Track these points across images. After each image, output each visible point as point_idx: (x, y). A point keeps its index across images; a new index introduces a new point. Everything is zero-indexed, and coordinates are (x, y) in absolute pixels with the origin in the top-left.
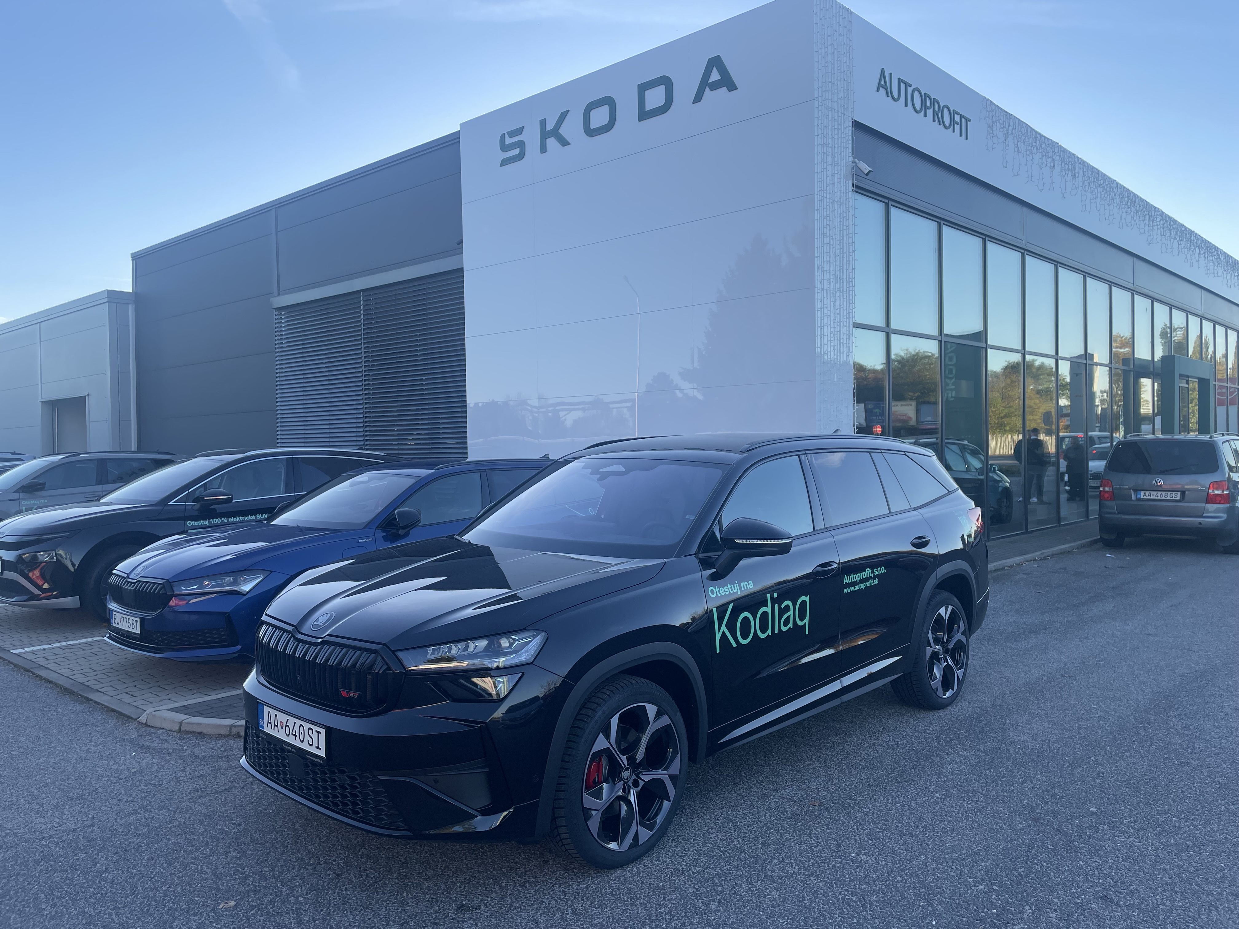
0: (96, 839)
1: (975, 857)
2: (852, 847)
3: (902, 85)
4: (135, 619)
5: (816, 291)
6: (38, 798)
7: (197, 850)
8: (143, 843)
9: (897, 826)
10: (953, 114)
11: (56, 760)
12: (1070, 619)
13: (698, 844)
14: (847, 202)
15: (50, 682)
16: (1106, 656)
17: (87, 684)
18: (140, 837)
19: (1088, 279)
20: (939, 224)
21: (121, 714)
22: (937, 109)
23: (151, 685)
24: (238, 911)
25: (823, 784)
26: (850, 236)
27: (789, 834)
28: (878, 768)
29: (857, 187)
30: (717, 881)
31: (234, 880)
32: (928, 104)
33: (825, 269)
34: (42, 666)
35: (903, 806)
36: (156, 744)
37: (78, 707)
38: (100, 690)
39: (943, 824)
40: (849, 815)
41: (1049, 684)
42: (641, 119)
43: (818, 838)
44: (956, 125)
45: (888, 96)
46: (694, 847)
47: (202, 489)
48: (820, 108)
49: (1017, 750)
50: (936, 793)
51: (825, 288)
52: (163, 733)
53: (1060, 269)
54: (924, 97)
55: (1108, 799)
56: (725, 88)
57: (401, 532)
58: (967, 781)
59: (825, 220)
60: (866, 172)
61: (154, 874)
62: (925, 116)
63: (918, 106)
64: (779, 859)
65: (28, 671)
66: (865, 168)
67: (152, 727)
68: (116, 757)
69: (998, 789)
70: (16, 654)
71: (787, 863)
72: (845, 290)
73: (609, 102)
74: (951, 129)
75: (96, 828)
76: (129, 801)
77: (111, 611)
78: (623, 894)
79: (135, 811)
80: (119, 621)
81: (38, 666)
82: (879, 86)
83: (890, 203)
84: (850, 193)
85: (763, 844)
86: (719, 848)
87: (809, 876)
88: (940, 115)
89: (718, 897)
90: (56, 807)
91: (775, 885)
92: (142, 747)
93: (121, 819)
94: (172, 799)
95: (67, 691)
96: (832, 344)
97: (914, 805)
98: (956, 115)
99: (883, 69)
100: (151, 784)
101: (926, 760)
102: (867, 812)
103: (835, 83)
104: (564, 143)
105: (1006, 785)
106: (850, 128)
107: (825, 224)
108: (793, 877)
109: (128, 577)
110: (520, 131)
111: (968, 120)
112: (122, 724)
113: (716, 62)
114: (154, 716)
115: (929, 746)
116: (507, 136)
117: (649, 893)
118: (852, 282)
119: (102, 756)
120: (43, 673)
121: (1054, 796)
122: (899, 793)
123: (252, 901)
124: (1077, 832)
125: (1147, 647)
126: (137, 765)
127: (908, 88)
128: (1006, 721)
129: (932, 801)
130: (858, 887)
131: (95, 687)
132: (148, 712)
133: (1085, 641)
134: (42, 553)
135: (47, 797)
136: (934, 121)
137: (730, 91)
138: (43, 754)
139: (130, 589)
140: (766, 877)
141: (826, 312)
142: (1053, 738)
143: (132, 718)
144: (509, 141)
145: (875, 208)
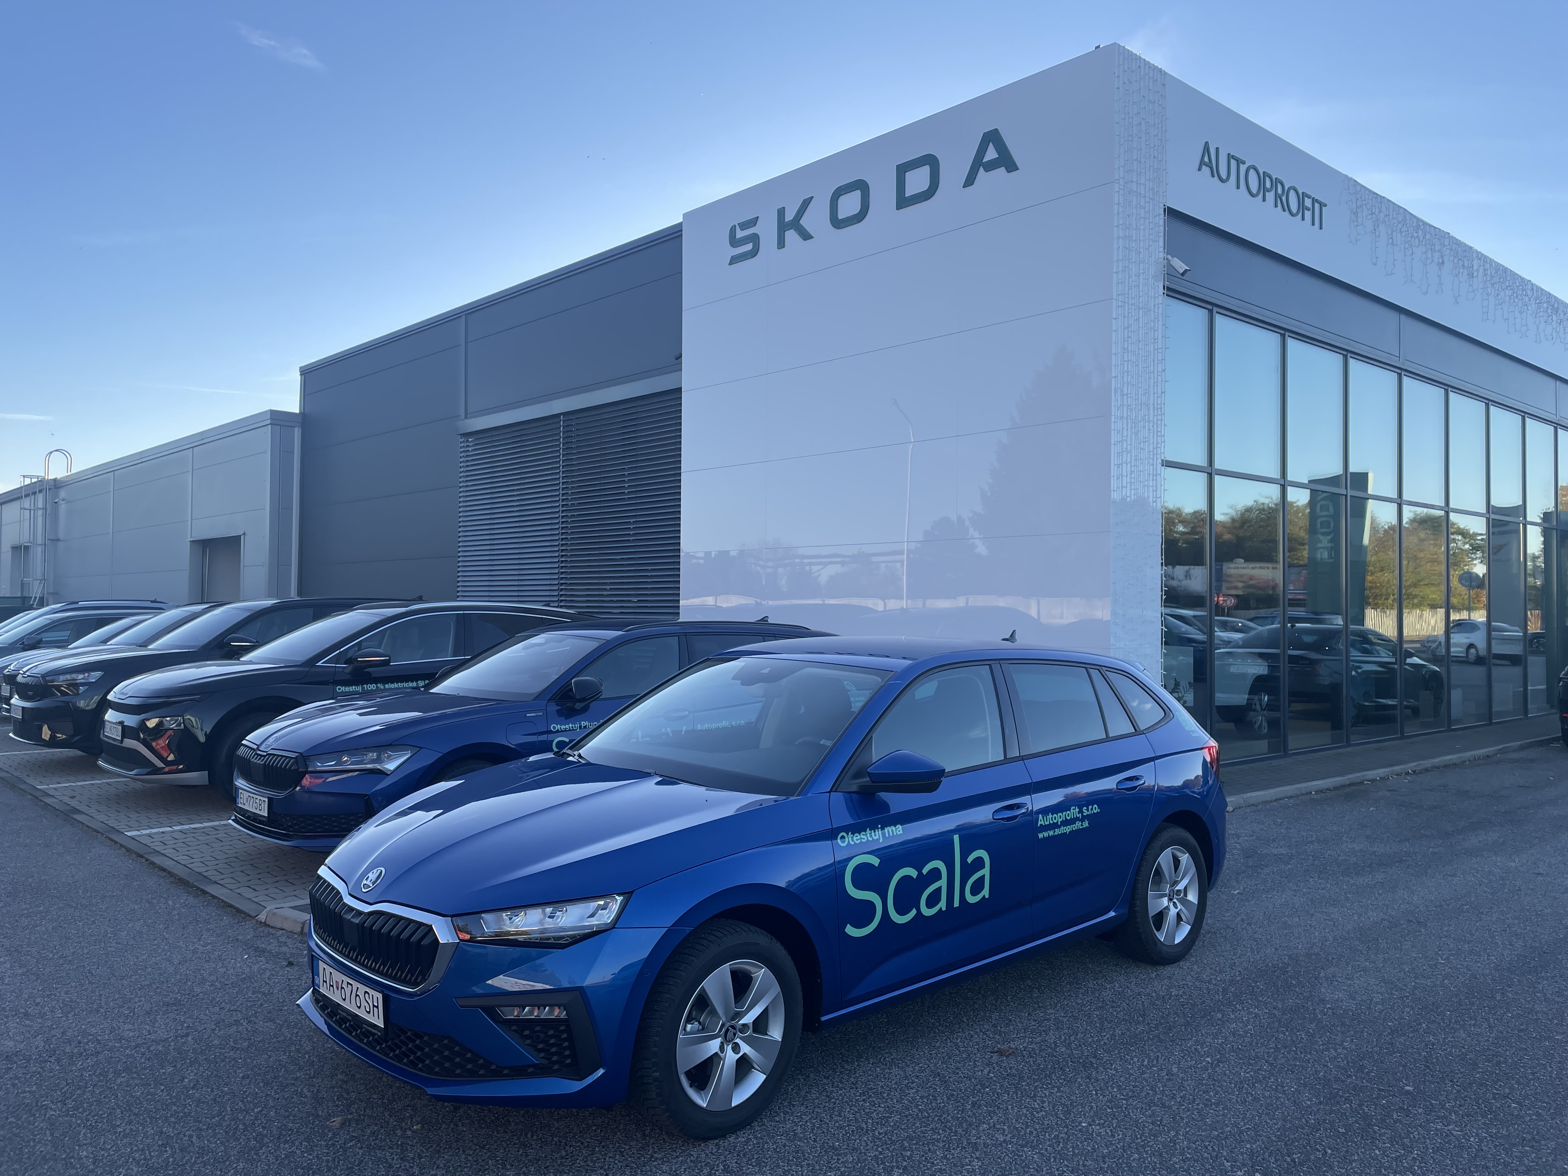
0: (189, 1051)
1: (1240, 1138)
2: (1084, 1115)
3: (1233, 163)
4: (263, 799)
5: (1113, 420)
6: (130, 1002)
7: (300, 1070)
8: (241, 1058)
9: (1148, 1094)
10: (1301, 198)
11: (158, 959)
12: (1436, 850)
13: (892, 1100)
14: (1157, 309)
15: (164, 870)
16: (1473, 899)
17: (205, 874)
18: (238, 1052)
19: (1492, 408)
20: (1283, 336)
21: (239, 911)
22: (1280, 191)
23: (278, 879)
24: (335, 1141)
25: (1063, 1037)
26: (1160, 351)
27: (1008, 1094)
28: (1138, 1023)
29: (1169, 289)
30: (906, 1144)
31: (337, 1106)
32: (1268, 185)
33: (1125, 392)
34: (158, 852)
35: (1162, 1070)
36: (273, 947)
37: (191, 900)
38: (219, 882)
39: (1208, 1095)
40: (1089, 1077)
41: (1388, 930)
42: (899, 207)
43: (1043, 1102)
44: (1306, 211)
45: (1213, 176)
46: (886, 1102)
47: (356, 648)
48: (1121, 192)
49: (1326, 1010)
50: (1208, 1057)
51: (1125, 415)
52: (283, 934)
53: (1451, 395)
54: (1263, 177)
55: (1432, 1076)
56: (1003, 168)
57: (578, 706)
58: (1251, 1045)
59: (1126, 331)
60: (1181, 271)
61: (247, 1093)
62: (1264, 200)
63: (1254, 189)
64: (989, 1124)
65: (142, 856)
66: (1180, 266)
67: (272, 927)
68: (225, 960)
69: (1290, 1056)
70: (132, 838)
71: (998, 1130)
72: (1151, 419)
73: (862, 186)
74: (1300, 215)
75: (190, 1039)
76: (232, 1011)
77: (237, 788)
78: (788, 1153)
79: (237, 1022)
80: (245, 801)
81: (152, 851)
82: (1202, 163)
83: (1215, 309)
84: (1160, 298)
85: (974, 1104)
86: (917, 1106)
87: (1022, 1146)
88: (1284, 198)
89: (905, 1164)
90: (148, 1013)
91: (978, 1153)
92: (257, 949)
93: (220, 1030)
94: (281, 1010)
95: (181, 882)
96: (1133, 487)
97: (1175, 1070)
98: (1306, 199)
99: (1207, 143)
100: (260, 992)
101: (1202, 1017)
102: (1113, 1075)
103: (1143, 161)
104: (806, 236)
105: (1301, 1053)
106: (1162, 216)
107: (1126, 336)
108: (1002, 1146)
109: (258, 749)
110: (754, 222)
111: (1322, 205)
112: (238, 923)
113: (992, 137)
114: (274, 914)
115: (1212, 999)
116: (738, 228)
117: (820, 1152)
118: (1161, 408)
119: (209, 958)
120: (157, 860)
121: (1361, 1068)
122: (1159, 1054)
123: (353, 1132)
124: (1381, 1114)
125: (1532, 890)
126: (247, 970)
127: (1241, 165)
128: (1319, 973)
129: (1199, 1066)
130: (1081, 1163)
131: (213, 879)
132: (268, 909)
133: (1450, 878)
134: (168, 719)
135: (140, 1001)
136: (1276, 206)
137: (1008, 172)
138: (144, 953)
139: (259, 764)
140: (969, 1144)
141: (1125, 446)
142: (1377, 998)
143: (249, 916)
144: (740, 234)
145: (1197, 316)
